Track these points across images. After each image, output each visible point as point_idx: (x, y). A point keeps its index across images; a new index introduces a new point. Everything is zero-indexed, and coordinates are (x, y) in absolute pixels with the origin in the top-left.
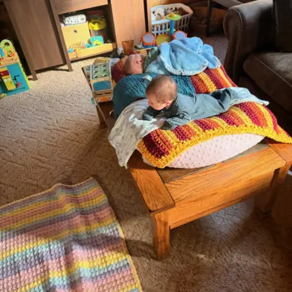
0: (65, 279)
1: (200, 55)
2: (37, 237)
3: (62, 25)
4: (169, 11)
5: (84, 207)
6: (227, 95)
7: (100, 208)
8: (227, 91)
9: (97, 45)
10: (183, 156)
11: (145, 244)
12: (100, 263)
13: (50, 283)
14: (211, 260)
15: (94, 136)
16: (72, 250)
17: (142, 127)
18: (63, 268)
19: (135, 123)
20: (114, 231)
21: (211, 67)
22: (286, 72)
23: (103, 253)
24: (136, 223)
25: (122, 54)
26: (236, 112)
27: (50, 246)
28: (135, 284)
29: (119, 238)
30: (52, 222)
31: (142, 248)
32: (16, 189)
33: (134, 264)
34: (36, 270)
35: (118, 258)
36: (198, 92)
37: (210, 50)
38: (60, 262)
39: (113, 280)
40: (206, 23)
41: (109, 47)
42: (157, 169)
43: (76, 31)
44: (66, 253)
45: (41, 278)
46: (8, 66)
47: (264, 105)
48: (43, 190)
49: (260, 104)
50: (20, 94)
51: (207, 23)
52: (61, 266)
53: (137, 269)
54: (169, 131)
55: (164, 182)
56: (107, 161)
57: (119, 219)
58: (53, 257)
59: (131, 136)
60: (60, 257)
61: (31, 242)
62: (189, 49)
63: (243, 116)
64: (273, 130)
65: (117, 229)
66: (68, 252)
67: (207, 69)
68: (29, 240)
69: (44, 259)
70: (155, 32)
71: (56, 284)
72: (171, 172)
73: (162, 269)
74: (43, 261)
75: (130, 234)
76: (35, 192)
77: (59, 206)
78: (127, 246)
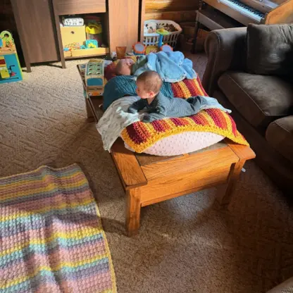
0: (43, 246)
1: (180, 67)
2: (20, 209)
3: (61, 25)
4: (161, 26)
5: (66, 188)
6: (198, 101)
7: (80, 190)
8: (199, 98)
9: (91, 47)
10: (158, 144)
11: (118, 222)
12: (76, 235)
13: (29, 249)
14: (174, 239)
15: (81, 128)
16: (52, 222)
17: (127, 118)
18: (43, 238)
19: (121, 114)
20: (91, 210)
21: (189, 77)
22: (251, 90)
23: (80, 228)
24: (111, 205)
25: (114, 58)
26: (204, 115)
27: (31, 218)
28: (106, 254)
29: (95, 216)
30: (35, 198)
31: (115, 225)
32: (3, 167)
33: (107, 238)
34: (17, 237)
35: (93, 233)
36: (176, 96)
37: (189, 63)
38: (40, 232)
39: (86, 250)
40: (192, 42)
41: (102, 51)
42: (135, 154)
43: (73, 32)
44: (46, 225)
45: (22, 244)
46: (5, 56)
47: (227, 112)
48: (29, 170)
49: (225, 112)
50: (13, 83)
51: (194, 41)
52: (40, 236)
53: (109, 243)
54: (148, 124)
55: (140, 165)
56: (91, 151)
57: (97, 200)
58: (34, 228)
59: (117, 125)
60: (40, 229)
61: (14, 213)
62: (172, 61)
63: (209, 118)
64: (231, 132)
65: (94, 209)
66: (48, 224)
67: (186, 79)
68: (13, 211)
69: (26, 228)
70: (146, 43)
71: (36, 249)
72: (147, 157)
73: (130, 244)
74: (24, 231)
75: (105, 214)
76: (21, 171)
77: (43, 185)
78: (102, 223)
